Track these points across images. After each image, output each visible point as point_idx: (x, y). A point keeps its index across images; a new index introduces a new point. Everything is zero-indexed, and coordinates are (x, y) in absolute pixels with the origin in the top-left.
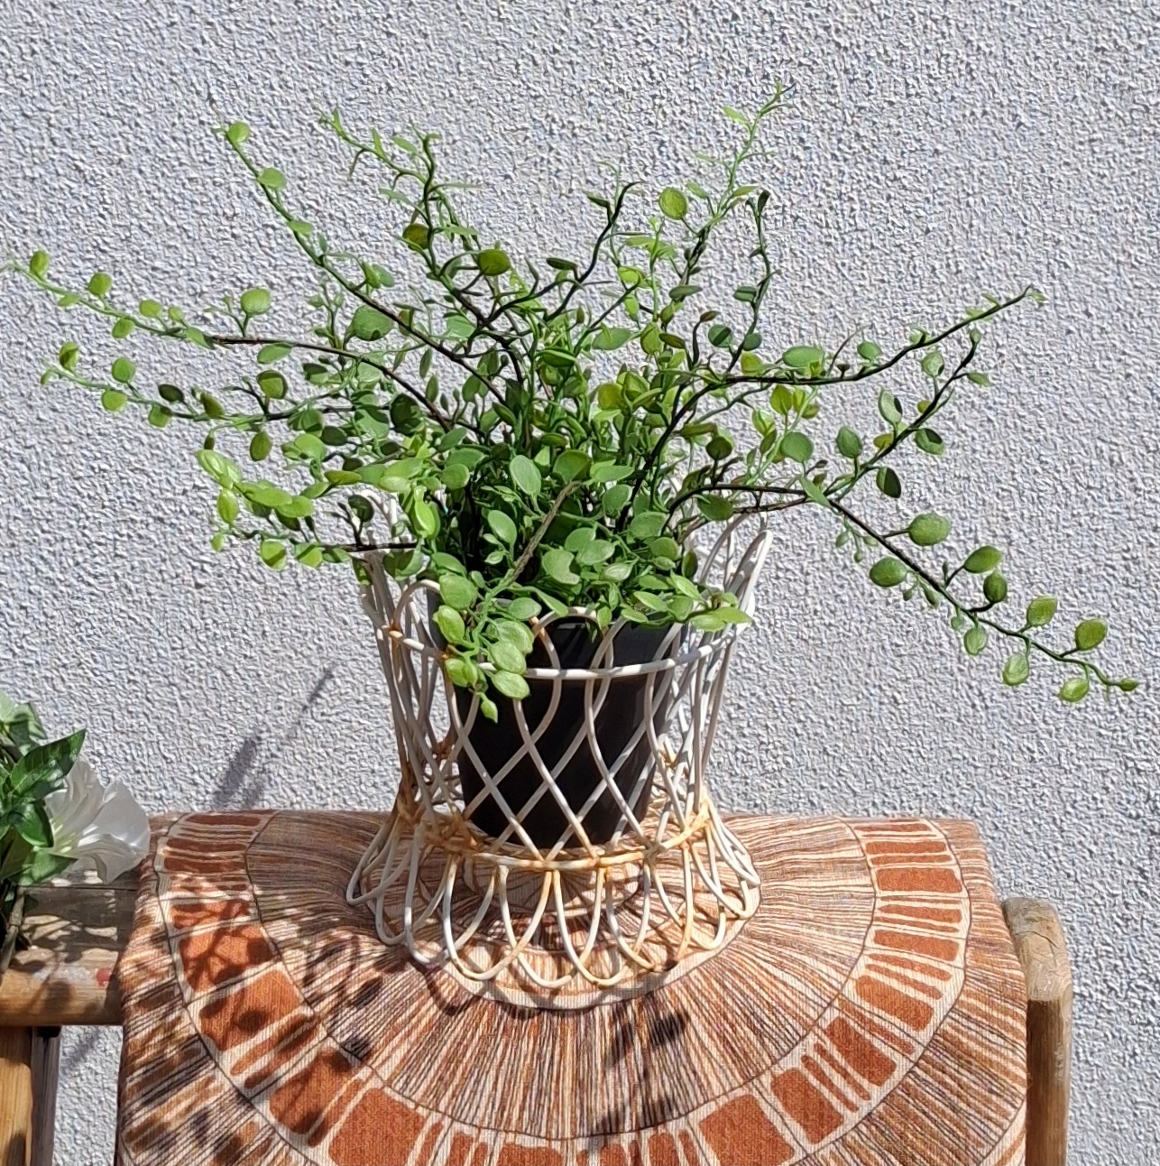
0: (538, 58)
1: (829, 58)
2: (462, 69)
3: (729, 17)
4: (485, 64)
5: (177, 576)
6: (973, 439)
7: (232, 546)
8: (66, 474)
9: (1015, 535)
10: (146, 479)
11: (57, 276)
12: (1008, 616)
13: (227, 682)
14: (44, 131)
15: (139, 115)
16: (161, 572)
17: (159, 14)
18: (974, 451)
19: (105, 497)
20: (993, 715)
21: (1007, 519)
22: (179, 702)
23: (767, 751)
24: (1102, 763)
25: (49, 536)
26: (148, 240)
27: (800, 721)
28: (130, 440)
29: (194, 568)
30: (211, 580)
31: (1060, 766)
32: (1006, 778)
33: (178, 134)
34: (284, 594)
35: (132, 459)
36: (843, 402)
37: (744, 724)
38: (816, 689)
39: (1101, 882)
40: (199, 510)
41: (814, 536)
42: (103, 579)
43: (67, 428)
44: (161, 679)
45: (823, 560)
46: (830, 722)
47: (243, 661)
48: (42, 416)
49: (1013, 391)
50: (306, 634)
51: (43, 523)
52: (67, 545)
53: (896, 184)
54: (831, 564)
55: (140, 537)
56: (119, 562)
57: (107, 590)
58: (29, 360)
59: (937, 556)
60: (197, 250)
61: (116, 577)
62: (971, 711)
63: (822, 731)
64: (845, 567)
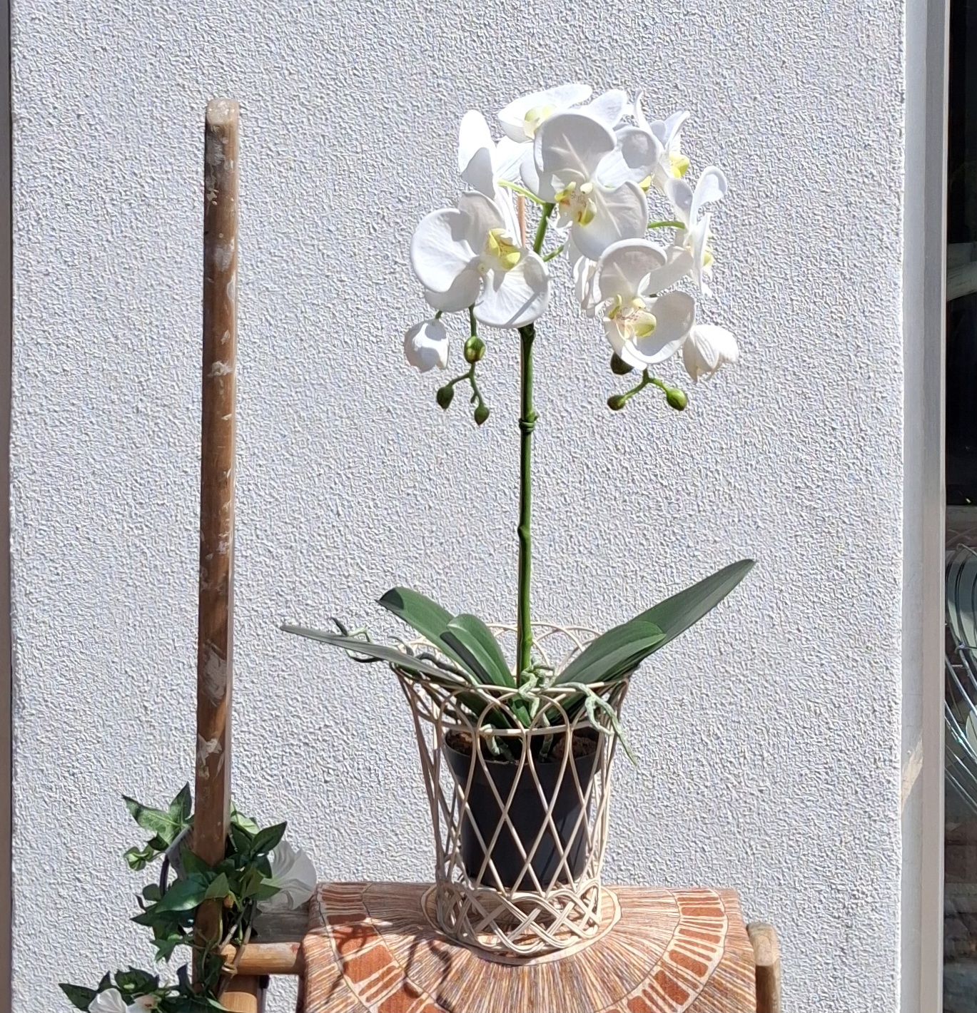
0: (507, 491)
1: (657, 491)
2: (468, 497)
3: (605, 469)
4: (480, 494)
5: (315, 776)
6: (741, 700)
7: (344, 759)
8: (258, 718)
9: (766, 754)
10: (299, 721)
11: (257, 609)
12: (764, 801)
13: (341, 837)
14: (253, 531)
15: (301, 522)
16: (306, 773)
17: (313, 469)
18: (742, 707)
19: (278, 731)
20: (758, 858)
21: (761, 745)
22: (315, 848)
23: (634, 879)
24: (818, 886)
25: (248, 753)
26: (304, 589)
27: (652, 862)
28: (292, 699)
29: (324, 771)
30: (333, 778)
31: (795, 888)
32: (766, 895)
33: (322, 533)
34: (372, 787)
35: (293, 709)
36: (671, 679)
37: (621, 863)
38: (660, 843)
39: (821, 956)
40: (327, 739)
41: (657, 754)
42: (275, 778)
43: (259, 693)
44: (305, 834)
45: (662, 769)
46: (668, 862)
47: (349, 825)
48: (247, 686)
49: (761, 673)
50: (383, 810)
51: (245, 746)
52: (257, 758)
53: (695, 559)
54: (667, 771)
55: (296, 753)
56: (284, 768)
57: (277, 784)
58: (241, 654)
59: (724, 766)
60: (329, 595)
61: (283, 777)
62: (745, 855)
63: (664, 867)
64: (674, 773)
